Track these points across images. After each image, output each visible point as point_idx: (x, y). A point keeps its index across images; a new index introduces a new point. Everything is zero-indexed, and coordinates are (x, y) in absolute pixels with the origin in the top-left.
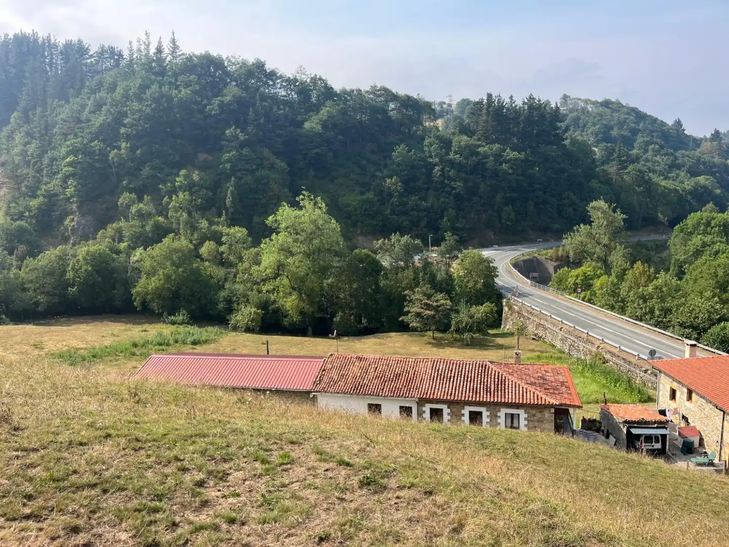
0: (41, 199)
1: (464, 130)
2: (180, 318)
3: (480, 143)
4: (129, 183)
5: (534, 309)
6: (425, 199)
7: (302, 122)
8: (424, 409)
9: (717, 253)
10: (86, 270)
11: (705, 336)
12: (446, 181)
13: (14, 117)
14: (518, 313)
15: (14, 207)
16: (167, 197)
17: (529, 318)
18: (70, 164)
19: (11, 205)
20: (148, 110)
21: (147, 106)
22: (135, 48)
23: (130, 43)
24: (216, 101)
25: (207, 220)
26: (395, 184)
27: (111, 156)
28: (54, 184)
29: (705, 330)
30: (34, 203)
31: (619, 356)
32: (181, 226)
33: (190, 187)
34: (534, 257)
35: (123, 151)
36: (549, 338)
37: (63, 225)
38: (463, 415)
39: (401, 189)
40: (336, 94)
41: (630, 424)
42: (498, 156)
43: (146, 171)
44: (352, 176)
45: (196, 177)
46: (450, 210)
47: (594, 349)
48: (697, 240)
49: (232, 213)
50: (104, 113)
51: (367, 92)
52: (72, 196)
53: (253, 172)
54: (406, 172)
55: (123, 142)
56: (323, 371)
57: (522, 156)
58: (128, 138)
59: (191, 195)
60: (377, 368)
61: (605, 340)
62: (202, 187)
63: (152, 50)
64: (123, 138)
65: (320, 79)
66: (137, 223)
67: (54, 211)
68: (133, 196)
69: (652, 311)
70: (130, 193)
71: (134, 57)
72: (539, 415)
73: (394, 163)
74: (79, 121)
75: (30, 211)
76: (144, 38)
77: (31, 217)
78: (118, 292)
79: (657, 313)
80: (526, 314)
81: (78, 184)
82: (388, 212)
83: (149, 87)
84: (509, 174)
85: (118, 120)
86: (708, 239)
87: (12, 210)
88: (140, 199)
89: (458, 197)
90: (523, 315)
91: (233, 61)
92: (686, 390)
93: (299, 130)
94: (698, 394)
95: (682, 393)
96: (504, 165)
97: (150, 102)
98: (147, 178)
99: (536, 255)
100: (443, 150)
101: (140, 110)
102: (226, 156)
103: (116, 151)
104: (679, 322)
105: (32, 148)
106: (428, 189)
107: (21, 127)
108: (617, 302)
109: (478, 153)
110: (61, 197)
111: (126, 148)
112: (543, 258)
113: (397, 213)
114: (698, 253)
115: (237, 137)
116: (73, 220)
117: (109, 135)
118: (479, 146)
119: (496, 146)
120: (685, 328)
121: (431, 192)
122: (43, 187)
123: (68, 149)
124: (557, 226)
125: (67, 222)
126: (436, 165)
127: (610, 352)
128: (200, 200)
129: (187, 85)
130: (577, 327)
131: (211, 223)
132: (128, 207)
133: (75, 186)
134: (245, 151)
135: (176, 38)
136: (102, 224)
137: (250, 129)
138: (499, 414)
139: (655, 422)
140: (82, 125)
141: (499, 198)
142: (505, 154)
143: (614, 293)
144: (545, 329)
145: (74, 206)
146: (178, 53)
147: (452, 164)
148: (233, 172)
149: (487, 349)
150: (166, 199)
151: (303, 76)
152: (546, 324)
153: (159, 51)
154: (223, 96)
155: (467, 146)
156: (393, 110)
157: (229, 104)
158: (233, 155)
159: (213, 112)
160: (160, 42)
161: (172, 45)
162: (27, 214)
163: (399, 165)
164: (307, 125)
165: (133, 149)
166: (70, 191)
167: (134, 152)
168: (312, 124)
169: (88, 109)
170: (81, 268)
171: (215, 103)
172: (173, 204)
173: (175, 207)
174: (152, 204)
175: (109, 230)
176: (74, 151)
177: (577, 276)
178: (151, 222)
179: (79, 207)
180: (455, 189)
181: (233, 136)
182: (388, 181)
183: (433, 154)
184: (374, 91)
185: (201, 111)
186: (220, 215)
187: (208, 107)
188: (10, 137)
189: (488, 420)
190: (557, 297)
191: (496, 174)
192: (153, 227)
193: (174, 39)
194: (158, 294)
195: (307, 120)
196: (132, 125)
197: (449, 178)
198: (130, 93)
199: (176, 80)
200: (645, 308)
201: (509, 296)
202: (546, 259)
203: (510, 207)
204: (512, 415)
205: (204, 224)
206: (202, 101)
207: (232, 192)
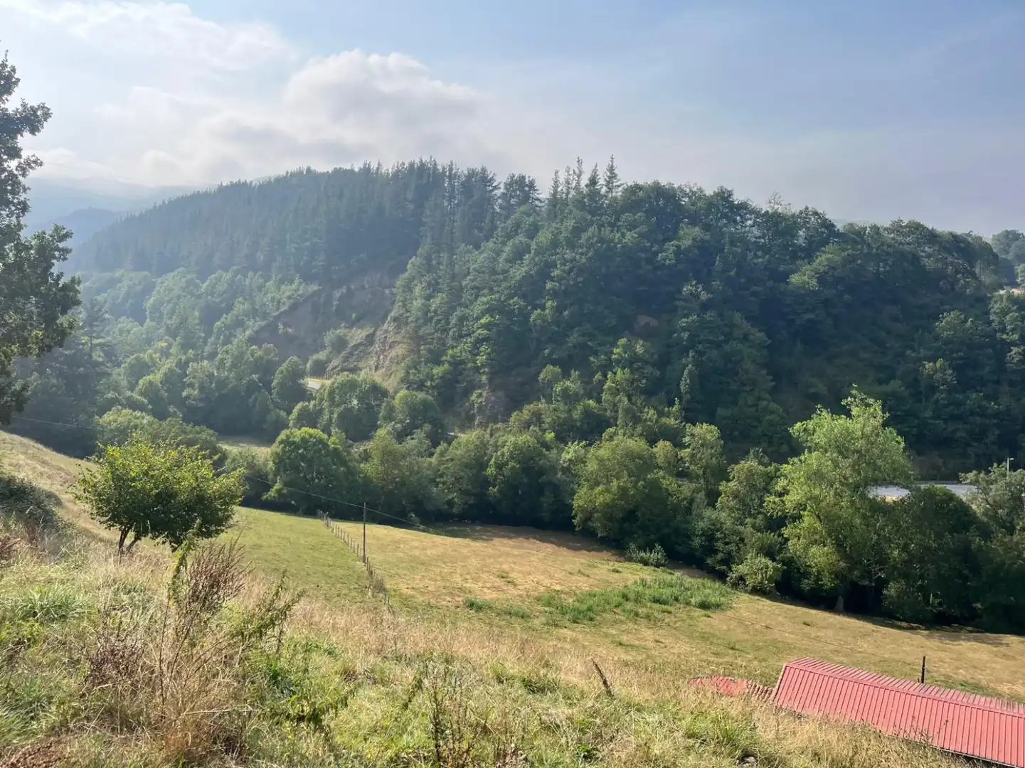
0: (446, 366)
2: (653, 556)
4: (551, 353)
6: (994, 397)
7: (786, 275)
10: (513, 467)
13: (412, 263)
15: (415, 374)
16: (600, 373)
18: (487, 326)
19: (411, 371)
20: (584, 260)
21: (582, 254)
22: (562, 179)
23: (557, 172)
24: (671, 247)
25: (655, 409)
26: (943, 369)
27: (533, 317)
28: (461, 350)
30: (438, 371)
32: (620, 416)
33: (631, 362)
35: (547, 311)
37: (469, 400)
39: (952, 380)
40: (838, 234)
43: (574, 338)
44: (864, 355)
45: (639, 349)
49: (688, 401)
50: (526, 262)
51: (886, 229)
52: (483, 366)
53: (718, 345)
54: (961, 354)
55: (548, 300)
58: (554, 294)
59: (632, 372)
62: (647, 363)
63: (585, 181)
64: (549, 294)
65: (816, 213)
66: (562, 407)
67: (458, 382)
68: (558, 369)
70: (554, 365)
71: (559, 189)
73: (937, 338)
74: (494, 272)
75: (432, 380)
76: (574, 167)
77: (433, 387)
78: (547, 500)
81: (493, 351)
82: (928, 414)
83: (585, 230)
85: (544, 272)
87: (412, 377)
88: (566, 375)
91: (688, 191)
93: (782, 285)
97: (585, 249)
98: (575, 347)
101: (572, 261)
102: (683, 322)
103: (539, 311)
105: (436, 302)
106: (998, 382)
107: (423, 276)
110: (469, 365)
111: (552, 307)
113: (943, 417)
115: (697, 296)
116: (480, 395)
117: (532, 290)
121: (1005, 388)
122: (450, 352)
123: (484, 307)
125: (473, 397)
126: (1014, 344)
128: (644, 381)
129: (632, 226)
131: (661, 414)
132: (550, 384)
133: (489, 354)
134: (709, 316)
135: (614, 164)
136: (515, 403)
137: (716, 284)
140: (498, 277)
145: (484, 378)
146: (615, 184)
148: (692, 343)
150: (598, 376)
151: (776, 206)
153: (593, 181)
154: (679, 239)
156: (929, 256)
157: (688, 249)
158: (693, 321)
159: (668, 262)
160: (595, 171)
161: (608, 174)
162: (428, 383)
163: (948, 342)
164: (795, 279)
165: (559, 310)
166: (481, 359)
167: (561, 313)
168: (803, 278)
169: (504, 256)
170: (506, 464)
171: (668, 249)
172: (608, 384)
173: (610, 389)
174: (579, 382)
175: (525, 412)
176: (489, 311)
178: (580, 408)
179: (490, 380)
181: (691, 294)
182: (929, 365)
183: (1009, 327)
184: (897, 228)
185: (650, 261)
186: (671, 404)
187: (660, 255)
188: (408, 288)
192: (582, 413)
193: (612, 167)
194: (609, 512)
195: (794, 272)
196: (560, 279)
198: (561, 237)
199: (618, 219)
205: (650, 413)
206: (652, 246)
207: (690, 372)
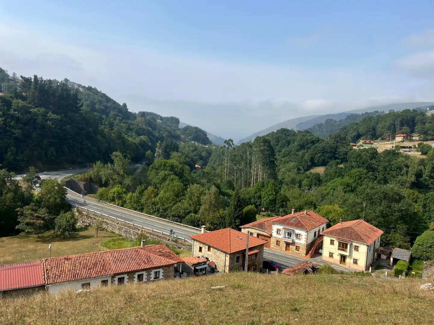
1: (18, 96)
3: (31, 105)
5: (96, 213)
8: (115, 279)
9: (172, 180)
11: (183, 220)
12: (7, 128)
14: (87, 216)
17: (95, 219)
29: (184, 217)
31: (154, 234)
34: (72, 179)
36: (110, 229)
38: (135, 277)
41: (195, 265)
42: (44, 115)
46: (12, 147)
47: (140, 232)
48: (162, 173)
56: (46, 271)
57: (58, 117)
60: (80, 262)
61: (144, 227)
69: (158, 210)
72: (168, 269)
79: (161, 211)
80: (93, 216)
84: (52, 128)
86: (166, 172)
89: (16, 139)
90: (90, 217)
92: (207, 247)
94: (212, 247)
95: (205, 248)
96: (48, 122)
99: (72, 178)
100: (5, 107)
104: (172, 215)
108: (139, 206)
109: (30, 113)
112: (77, 179)
114: (164, 179)
118: (31, 108)
119: (42, 110)
120: (175, 217)
124: (80, 160)
127: (149, 233)
130: (126, 222)
138: (151, 273)
139: (203, 262)
141: (45, 142)
142: (49, 115)
143: (138, 202)
144: (107, 224)
147: (12, 117)
149: (78, 240)
152: (107, 221)
155: (24, 107)
177: (114, 193)
180: (15, 134)
189: (146, 277)
190: (103, 205)
191: (43, 127)
197: (10, 126)
200: (155, 209)
201: (77, 206)
202: (79, 180)
203: (53, 148)
204: (156, 272)
